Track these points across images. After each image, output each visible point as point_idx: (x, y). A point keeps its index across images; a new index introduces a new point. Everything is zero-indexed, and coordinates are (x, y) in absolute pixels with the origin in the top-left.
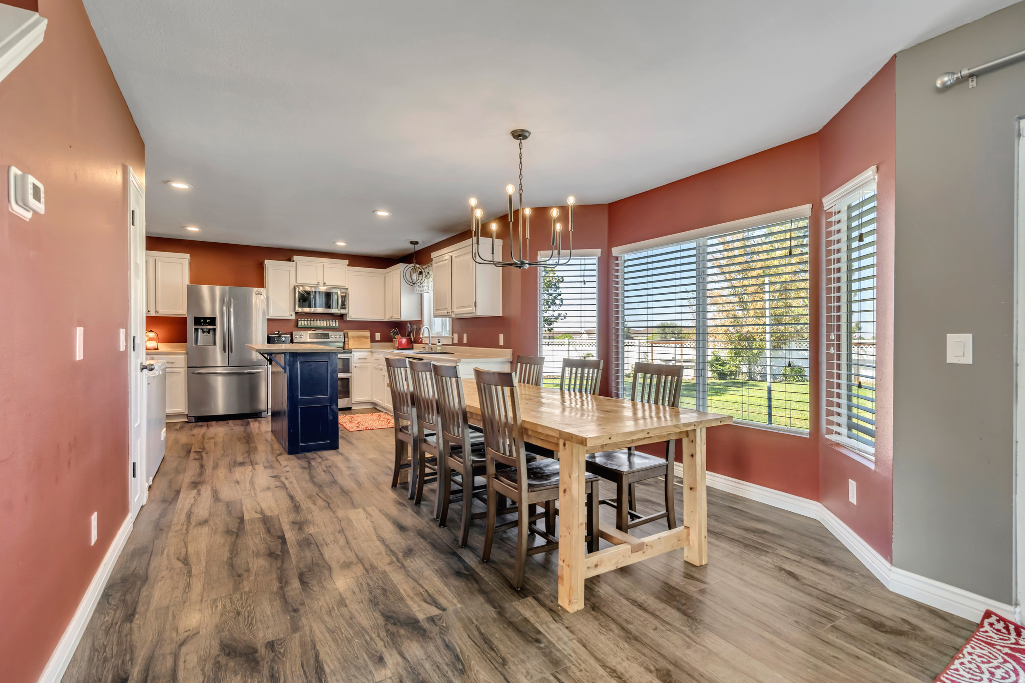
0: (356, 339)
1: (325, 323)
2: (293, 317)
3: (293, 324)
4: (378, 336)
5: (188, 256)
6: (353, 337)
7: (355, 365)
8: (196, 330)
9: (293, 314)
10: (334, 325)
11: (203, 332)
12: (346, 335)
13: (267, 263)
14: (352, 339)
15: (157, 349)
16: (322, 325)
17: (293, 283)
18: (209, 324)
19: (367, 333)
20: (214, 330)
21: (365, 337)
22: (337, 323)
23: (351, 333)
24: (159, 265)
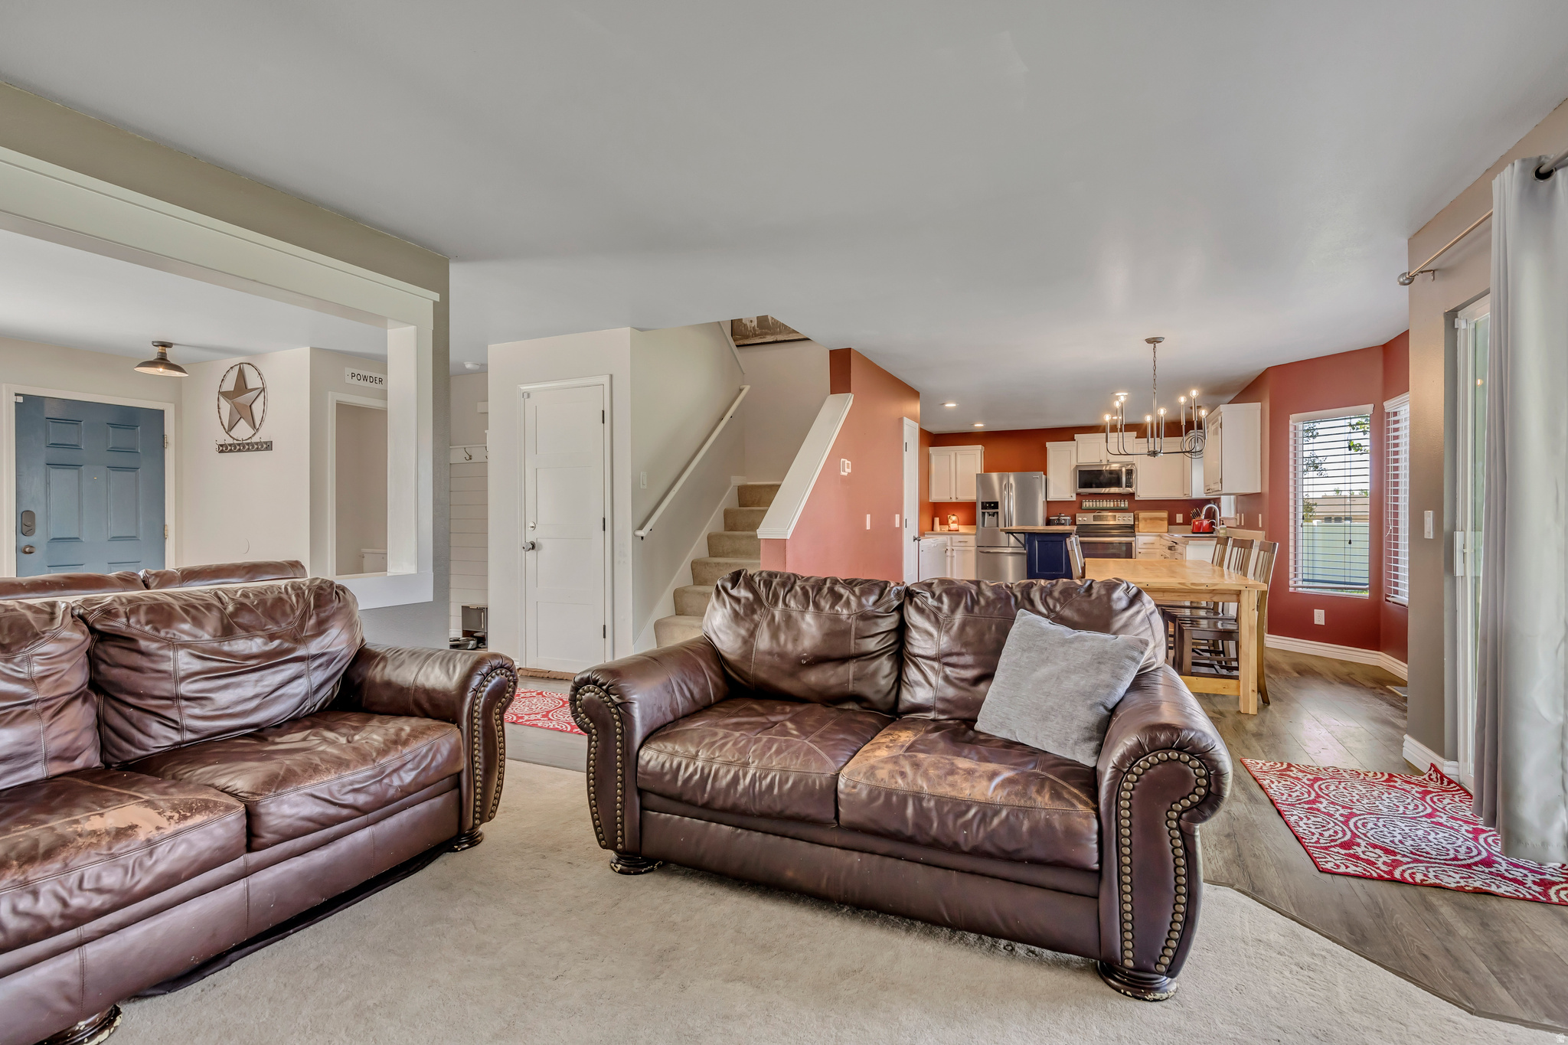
0: (1148, 521)
1: (1112, 504)
2: (1074, 498)
3: (1077, 505)
4: (1179, 518)
5: (980, 447)
6: (1145, 519)
7: (1140, 550)
8: (984, 513)
9: (1074, 496)
10: (1122, 505)
11: (990, 515)
12: (1136, 516)
13: (1048, 444)
14: (1143, 521)
15: (958, 531)
16: (1108, 506)
17: (1074, 463)
18: (994, 508)
19: (1165, 515)
20: (997, 513)
21: (1162, 519)
22: (1127, 503)
23: (1142, 515)
24: (959, 457)
